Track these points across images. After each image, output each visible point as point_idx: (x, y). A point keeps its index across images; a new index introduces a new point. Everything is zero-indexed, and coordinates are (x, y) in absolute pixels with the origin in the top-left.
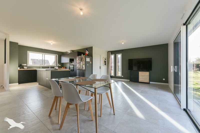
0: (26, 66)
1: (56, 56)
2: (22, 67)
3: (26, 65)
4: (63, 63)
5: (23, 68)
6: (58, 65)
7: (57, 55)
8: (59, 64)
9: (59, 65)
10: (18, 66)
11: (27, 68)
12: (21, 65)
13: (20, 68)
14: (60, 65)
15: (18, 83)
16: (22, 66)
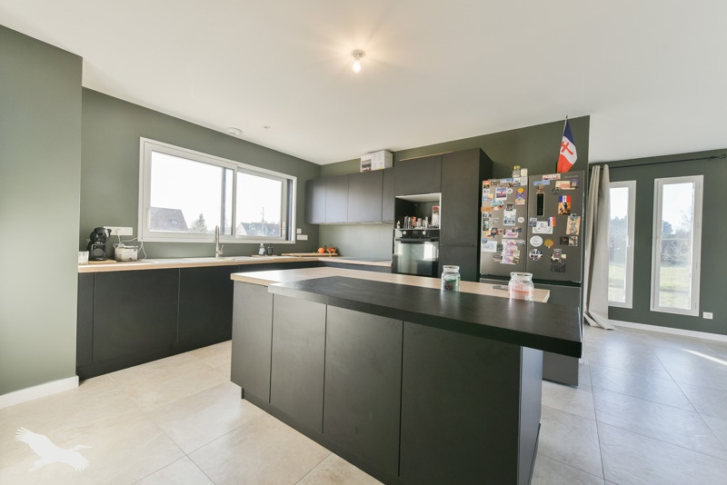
0: (131, 241)
1: (289, 181)
2: (103, 248)
3: (126, 231)
4: (317, 226)
5: (112, 257)
6: (296, 234)
7: (294, 180)
8: (299, 231)
9: (302, 234)
10: (76, 241)
11: (134, 254)
12: (98, 231)
13: (92, 258)
14: (305, 238)
15: (77, 377)
16: (104, 238)
